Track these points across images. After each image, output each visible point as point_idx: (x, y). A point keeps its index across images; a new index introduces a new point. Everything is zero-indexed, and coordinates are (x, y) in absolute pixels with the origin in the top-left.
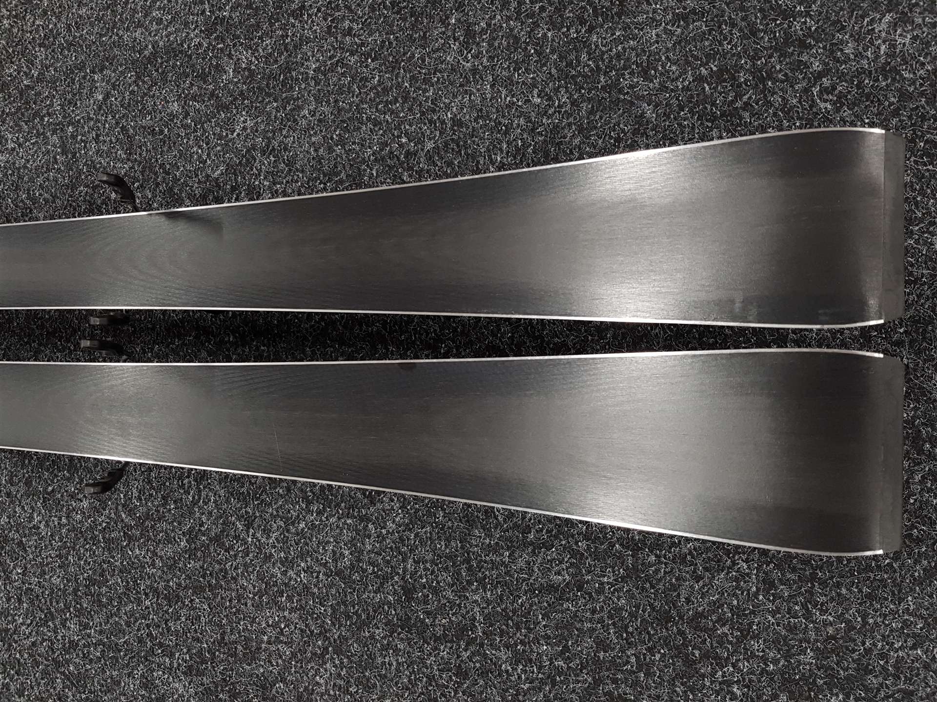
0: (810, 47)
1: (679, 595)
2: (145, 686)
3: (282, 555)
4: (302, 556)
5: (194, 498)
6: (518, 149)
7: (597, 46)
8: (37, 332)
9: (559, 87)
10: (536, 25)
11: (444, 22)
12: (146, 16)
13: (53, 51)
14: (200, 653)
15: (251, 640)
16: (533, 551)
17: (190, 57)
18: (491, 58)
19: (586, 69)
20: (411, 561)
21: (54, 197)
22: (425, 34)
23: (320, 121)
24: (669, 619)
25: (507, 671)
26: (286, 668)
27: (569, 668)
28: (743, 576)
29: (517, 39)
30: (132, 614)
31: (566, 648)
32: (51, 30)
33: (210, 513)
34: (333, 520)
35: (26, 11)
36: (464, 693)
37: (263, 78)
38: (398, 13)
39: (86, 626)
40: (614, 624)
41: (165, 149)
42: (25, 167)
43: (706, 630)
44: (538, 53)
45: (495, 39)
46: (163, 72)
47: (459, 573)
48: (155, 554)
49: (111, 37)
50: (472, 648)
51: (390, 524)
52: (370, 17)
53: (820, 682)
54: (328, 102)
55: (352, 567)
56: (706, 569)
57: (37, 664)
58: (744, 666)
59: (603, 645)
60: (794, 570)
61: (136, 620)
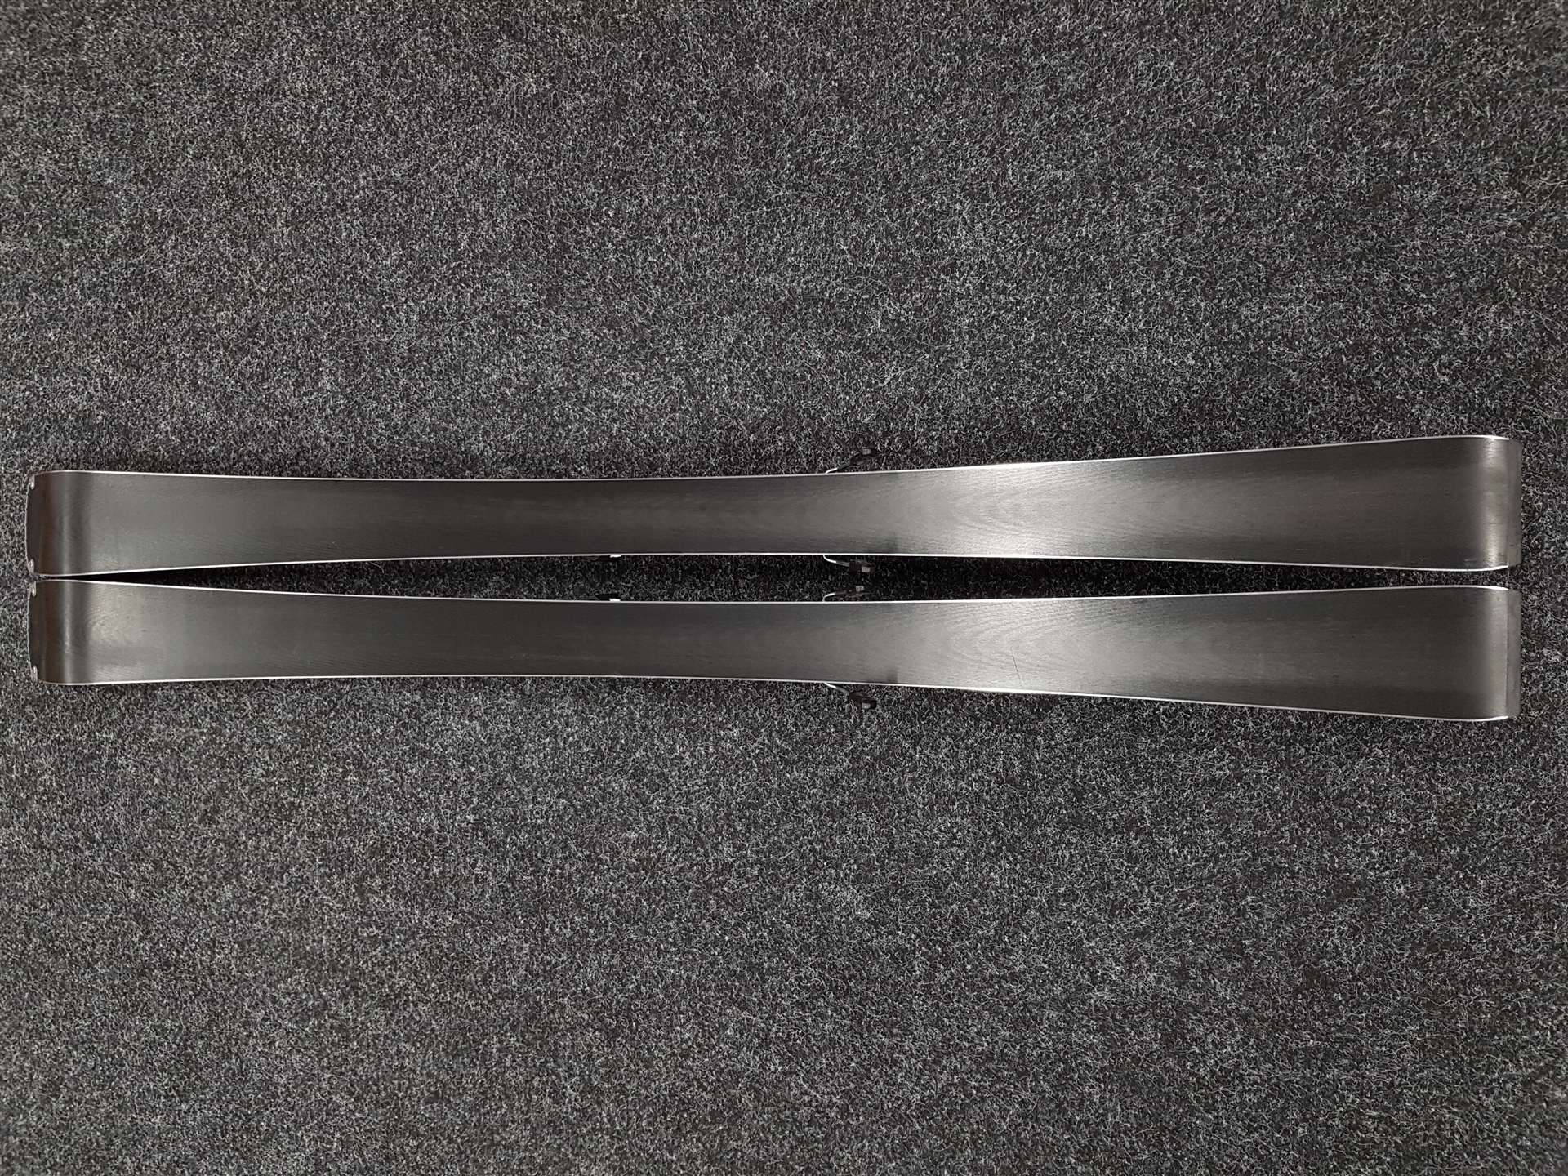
0: (1432, 329)
1: (1325, 779)
2: (809, 898)
3: (953, 768)
4: (972, 768)
5: (855, 721)
6: (1174, 405)
7: (1246, 317)
8: (670, 570)
9: (1212, 352)
10: (1189, 295)
11: (1101, 287)
12: (779, 260)
13: (671, 289)
14: (868, 862)
15: (924, 845)
16: (1196, 752)
17: (833, 305)
18: (1147, 323)
19: (1237, 337)
20: (1079, 767)
21: (683, 439)
22: (1081, 296)
23: (975, 373)
24: (1317, 799)
25: (1174, 854)
26: (960, 869)
27: (1231, 846)
28: (1379, 760)
29: (1171, 307)
30: (793, 831)
31: (1228, 830)
32: (667, 268)
33: (874, 734)
34: (1003, 734)
35: (635, 246)
36: (1135, 875)
37: (913, 330)
38: (1052, 276)
39: (742, 847)
40: (1270, 807)
41: (809, 394)
42: (644, 407)
43: (1348, 805)
44: (1192, 321)
45: (1150, 306)
46: (802, 319)
47: (1127, 775)
48: (815, 774)
49: (739, 280)
50: (1142, 837)
51: (1058, 736)
52: (1024, 278)
53: (1442, 839)
54: (984, 355)
55: (1022, 775)
56: (1348, 757)
57: (687, 888)
58: (1381, 831)
59: (1260, 825)
60: (1420, 753)
61: (798, 837)
